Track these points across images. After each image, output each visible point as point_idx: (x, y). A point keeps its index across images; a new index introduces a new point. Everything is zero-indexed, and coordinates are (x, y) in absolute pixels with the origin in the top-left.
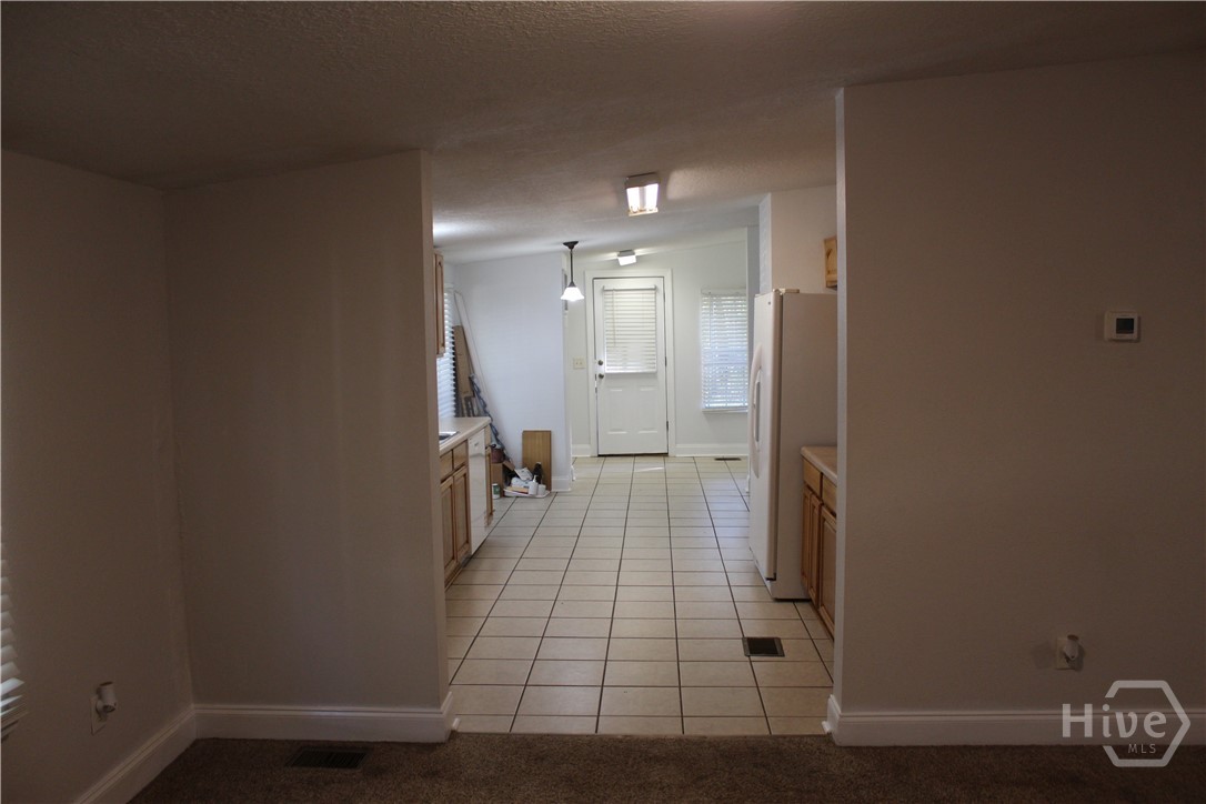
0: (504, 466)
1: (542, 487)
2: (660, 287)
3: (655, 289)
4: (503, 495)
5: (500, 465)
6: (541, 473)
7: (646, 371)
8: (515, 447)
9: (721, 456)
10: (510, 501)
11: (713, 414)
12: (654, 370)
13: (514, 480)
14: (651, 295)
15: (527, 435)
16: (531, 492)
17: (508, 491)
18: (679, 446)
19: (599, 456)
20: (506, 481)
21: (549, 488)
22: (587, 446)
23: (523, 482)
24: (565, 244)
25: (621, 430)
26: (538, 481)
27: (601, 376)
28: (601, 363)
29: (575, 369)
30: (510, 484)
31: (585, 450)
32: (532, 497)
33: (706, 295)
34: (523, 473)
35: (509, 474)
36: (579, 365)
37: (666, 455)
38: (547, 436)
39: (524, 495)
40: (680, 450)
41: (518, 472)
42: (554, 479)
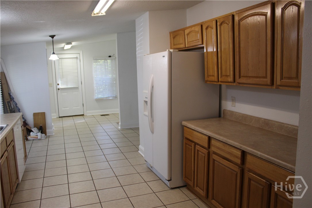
0: (27, 128)
1: (43, 135)
2: (79, 57)
3: (77, 58)
4: (27, 140)
5: (25, 128)
6: (42, 129)
7: (75, 86)
8: (30, 120)
9: (102, 114)
10: (30, 142)
11: (99, 100)
12: (77, 86)
13: (31, 133)
14: (75, 60)
15: (35, 115)
16: (39, 137)
17: (29, 138)
18: (88, 112)
19: (60, 117)
20: (28, 134)
21: (46, 135)
22: (55, 114)
23: (35, 133)
24: (50, 36)
25: (67, 108)
26: (42, 133)
27: (59, 89)
28: (58, 84)
29: (50, 87)
30: (29, 135)
31: (55, 116)
32: (40, 139)
33: (95, 59)
34: (35, 130)
35: (29, 131)
36: (51, 85)
37: (83, 115)
38: (43, 114)
39: (36, 139)
40: (88, 113)
41: (33, 130)
42: (47, 131)
